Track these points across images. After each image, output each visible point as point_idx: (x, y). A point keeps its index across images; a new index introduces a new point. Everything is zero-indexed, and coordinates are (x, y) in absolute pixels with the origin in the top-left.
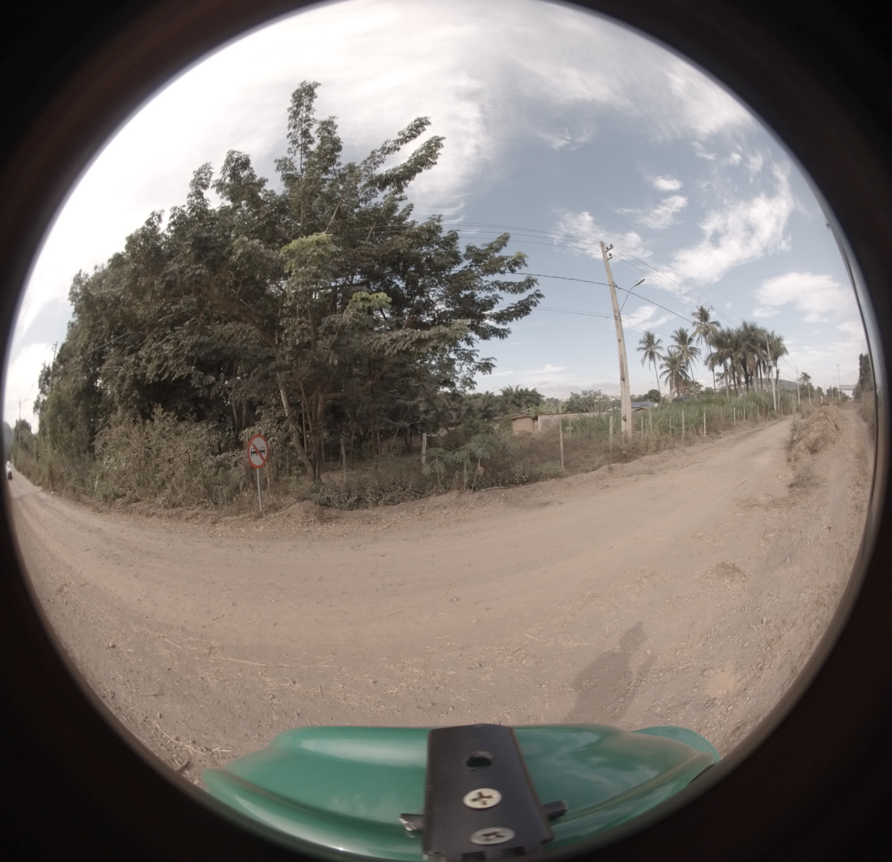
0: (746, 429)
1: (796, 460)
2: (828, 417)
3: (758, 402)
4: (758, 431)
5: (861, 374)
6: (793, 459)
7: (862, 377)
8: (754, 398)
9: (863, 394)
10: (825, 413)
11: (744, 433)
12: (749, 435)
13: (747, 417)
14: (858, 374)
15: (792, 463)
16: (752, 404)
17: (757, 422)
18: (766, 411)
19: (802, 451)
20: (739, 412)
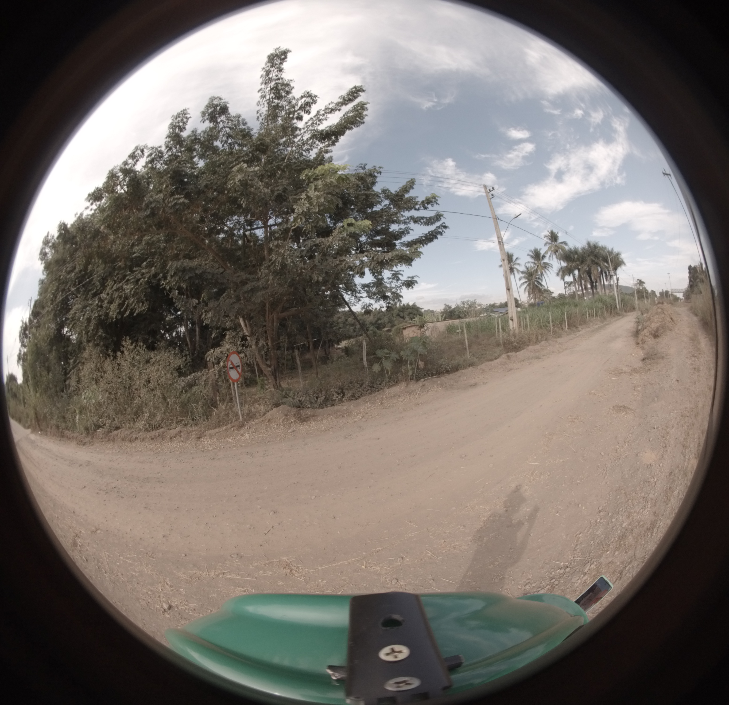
0: (597, 324)
1: (643, 343)
2: (665, 312)
3: (604, 303)
4: (606, 325)
5: (690, 281)
6: (641, 343)
7: (691, 283)
8: (601, 300)
9: (693, 296)
10: (662, 309)
11: (597, 326)
12: (600, 328)
13: (597, 315)
14: (688, 281)
15: (641, 345)
16: (600, 305)
17: (605, 318)
18: (611, 310)
19: (647, 337)
20: (590, 311)
